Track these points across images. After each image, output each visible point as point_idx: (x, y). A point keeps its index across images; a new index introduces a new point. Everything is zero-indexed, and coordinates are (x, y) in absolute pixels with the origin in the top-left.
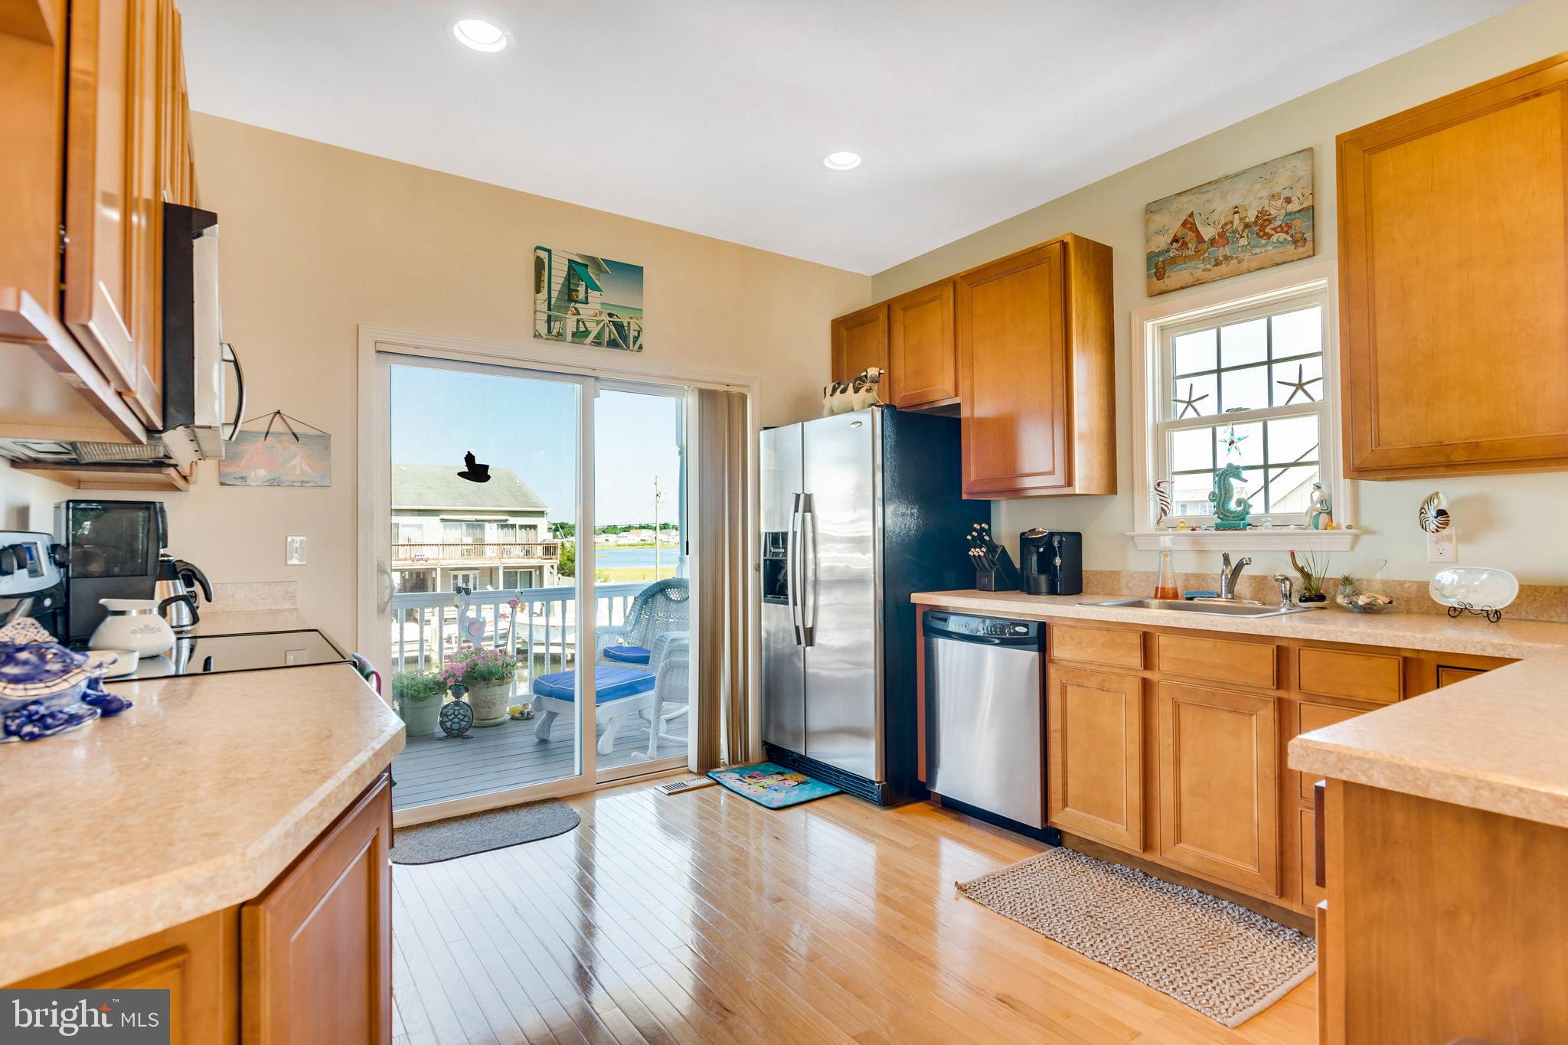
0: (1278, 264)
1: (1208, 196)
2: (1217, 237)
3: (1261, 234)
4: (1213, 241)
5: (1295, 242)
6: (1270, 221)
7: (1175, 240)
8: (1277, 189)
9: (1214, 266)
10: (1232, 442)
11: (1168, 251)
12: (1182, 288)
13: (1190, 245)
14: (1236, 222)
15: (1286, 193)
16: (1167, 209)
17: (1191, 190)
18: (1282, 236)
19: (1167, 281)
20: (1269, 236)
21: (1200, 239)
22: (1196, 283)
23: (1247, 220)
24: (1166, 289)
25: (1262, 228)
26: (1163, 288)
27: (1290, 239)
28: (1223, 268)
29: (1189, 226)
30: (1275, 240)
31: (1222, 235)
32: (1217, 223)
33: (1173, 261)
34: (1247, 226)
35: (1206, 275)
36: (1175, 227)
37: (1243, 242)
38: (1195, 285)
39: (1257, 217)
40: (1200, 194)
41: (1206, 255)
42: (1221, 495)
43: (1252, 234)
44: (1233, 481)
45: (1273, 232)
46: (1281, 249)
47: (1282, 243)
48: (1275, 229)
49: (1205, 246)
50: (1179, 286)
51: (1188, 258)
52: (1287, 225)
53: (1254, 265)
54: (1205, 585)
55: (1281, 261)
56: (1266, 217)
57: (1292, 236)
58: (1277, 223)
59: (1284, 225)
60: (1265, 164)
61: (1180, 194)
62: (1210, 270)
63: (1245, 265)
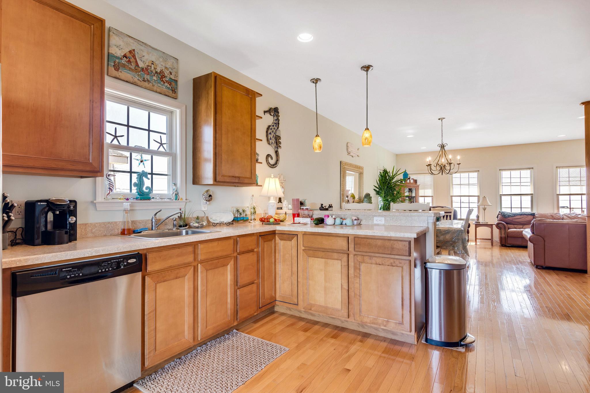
0: (166, 95)
1: (142, 48)
2: (144, 69)
3: (161, 79)
4: (142, 69)
5: (172, 91)
6: (165, 77)
7: (125, 56)
8: (168, 66)
9: (143, 81)
10: (142, 161)
11: (121, 59)
12: (127, 82)
13: (132, 64)
14: (153, 68)
15: (170, 70)
16: (122, 38)
17: (134, 39)
18: (168, 86)
19: (120, 74)
20: (164, 83)
21: (137, 65)
22: (134, 83)
23: (157, 70)
24: (119, 77)
25: (162, 78)
26: (118, 76)
27: (171, 88)
28: (146, 84)
29: (132, 54)
30: (166, 85)
31: (147, 69)
32: (145, 62)
33: (124, 66)
34: (156, 72)
35: (139, 82)
36: (126, 51)
37: (155, 78)
38: (133, 84)
39: (160, 71)
40: (138, 44)
41: (140, 73)
43: (158, 77)
44: (144, 178)
45: (165, 82)
46: (168, 90)
47: (168, 88)
48: (166, 81)
49: (139, 69)
50: (126, 80)
51: (130, 69)
52: (170, 82)
53: (158, 90)
55: (168, 95)
56: (163, 74)
57: (171, 87)
58: (167, 80)
59: (169, 82)
60: (164, 53)
61: (129, 36)
62: (141, 81)
63: (155, 88)
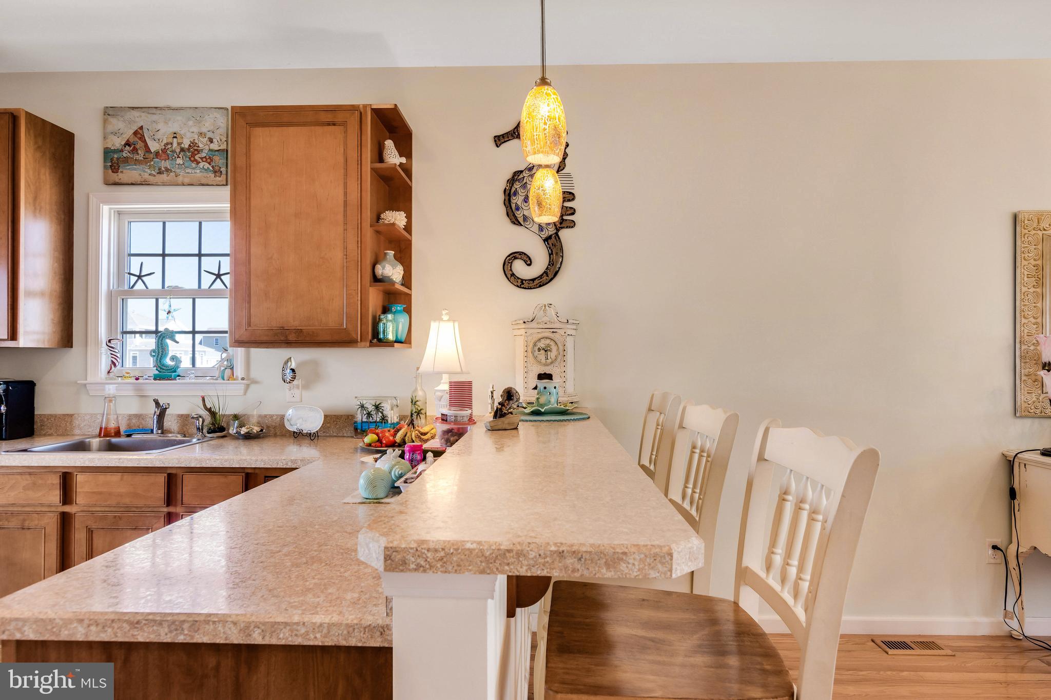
0: (203, 185)
1: (155, 117)
2: (160, 152)
3: (192, 159)
4: (157, 154)
5: (215, 172)
6: (199, 152)
7: (128, 144)
8: (204, 130)
9: (158, 173)
10: (169, 312)
11: (122, 151)
12: (132, 184)
13: (139, 152)
14: (175, 145)
15: (210, 135)
16: (122, 116)
17: (141, 108)
18: (207, 165)
19: (120, 175)
20: (198, 163)
21: (148, 150)
22: (143, 183)
23: (183, 146)
24: (120, 181)
25: (193, 155)
26: (117, 181)
27: (211, 168)
28: (164, 177)
29: (139, 136)
30: (201, 167)
31: (164, 151)
32: (161, 141)
33: (126, 160)
34: (182, 150)
35: (151, 179)
36: (128, 133)
37: (179, 161)
38: (142, 185)
39: (190, 145)
40: (149, 113)
41: (152, 163)
42: (160, 352)
43: (186, 157)
44: (169, 341)
45: (201, 161)
46: (205, 174)
47: (206, 170)
48: (202, 158)
49: (152, 156)
50: (130, 182)
51: (137, 162)
52: (210, 158)
53: (187, 181)
54: (143, 423)
55: (205, 183)
56: (196, 148)
57: (213, 167)
58: (204, 155)
59: (207, 157)
60: (196, 108)
61: (133, 108)
62: (154, 176)
63: (180, 179)
